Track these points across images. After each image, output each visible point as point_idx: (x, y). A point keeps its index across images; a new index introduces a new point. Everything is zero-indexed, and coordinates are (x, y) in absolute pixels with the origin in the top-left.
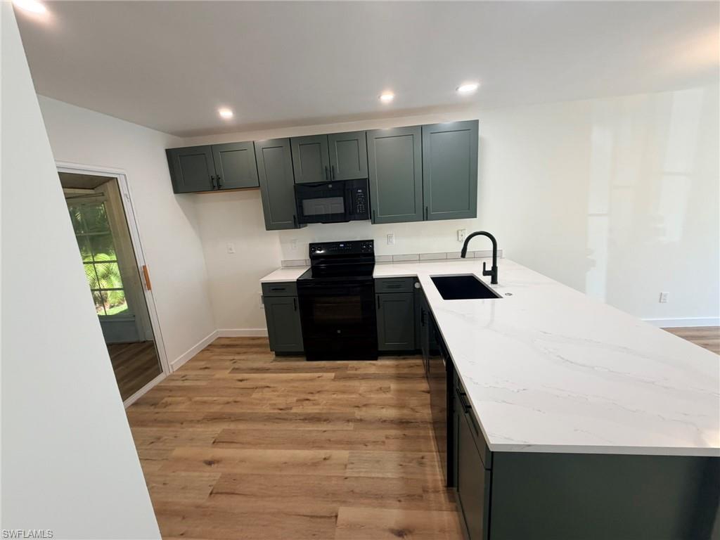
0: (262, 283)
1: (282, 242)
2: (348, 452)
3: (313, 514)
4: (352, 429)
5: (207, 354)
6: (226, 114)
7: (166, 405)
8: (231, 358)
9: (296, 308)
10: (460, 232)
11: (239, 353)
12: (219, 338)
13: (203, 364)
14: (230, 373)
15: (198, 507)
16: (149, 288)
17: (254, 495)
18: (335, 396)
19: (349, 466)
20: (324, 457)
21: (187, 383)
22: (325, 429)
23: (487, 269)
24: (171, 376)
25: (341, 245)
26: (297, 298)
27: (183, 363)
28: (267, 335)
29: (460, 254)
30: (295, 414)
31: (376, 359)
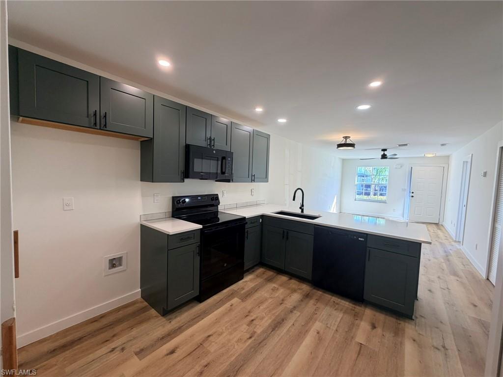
1: (143, 196)
2: (317, 322)
3: (357, 353)
4: (299, 313)
18: (261, 308)
19: (329, 325)
20: (316, 333)
22: (292, 323)
25: (199, 198)
30: (263, 332)
31: (242, 279)
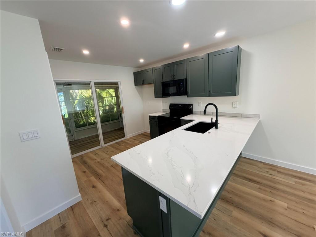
0: (149, 116)
1: (163, 102)
5: (139, 136)
6: (142, 61)
7: (121, 145)
8: (142, 138)
9: (157, 126)
10: (233, 103)
11: (145, 138)
12: (145, 132)
13: (135, 138)
14: (139, 142)
15: (107, 167)
16: (123, 113)
17: (117, 170)
21: (128, 142)
23: (213, 121)
24: (127, 139)
25: (180, 105)
26: (157, 122)
27: (131, 137)
28: (150, 133)
29: (203, 113)
